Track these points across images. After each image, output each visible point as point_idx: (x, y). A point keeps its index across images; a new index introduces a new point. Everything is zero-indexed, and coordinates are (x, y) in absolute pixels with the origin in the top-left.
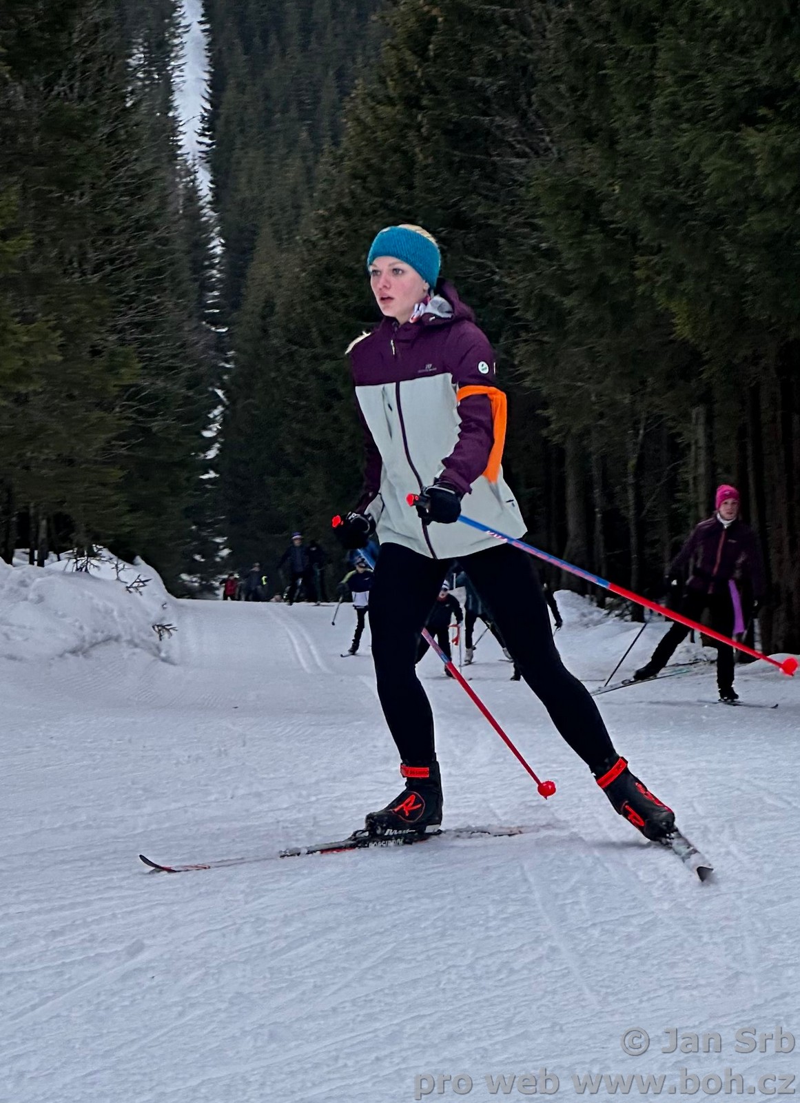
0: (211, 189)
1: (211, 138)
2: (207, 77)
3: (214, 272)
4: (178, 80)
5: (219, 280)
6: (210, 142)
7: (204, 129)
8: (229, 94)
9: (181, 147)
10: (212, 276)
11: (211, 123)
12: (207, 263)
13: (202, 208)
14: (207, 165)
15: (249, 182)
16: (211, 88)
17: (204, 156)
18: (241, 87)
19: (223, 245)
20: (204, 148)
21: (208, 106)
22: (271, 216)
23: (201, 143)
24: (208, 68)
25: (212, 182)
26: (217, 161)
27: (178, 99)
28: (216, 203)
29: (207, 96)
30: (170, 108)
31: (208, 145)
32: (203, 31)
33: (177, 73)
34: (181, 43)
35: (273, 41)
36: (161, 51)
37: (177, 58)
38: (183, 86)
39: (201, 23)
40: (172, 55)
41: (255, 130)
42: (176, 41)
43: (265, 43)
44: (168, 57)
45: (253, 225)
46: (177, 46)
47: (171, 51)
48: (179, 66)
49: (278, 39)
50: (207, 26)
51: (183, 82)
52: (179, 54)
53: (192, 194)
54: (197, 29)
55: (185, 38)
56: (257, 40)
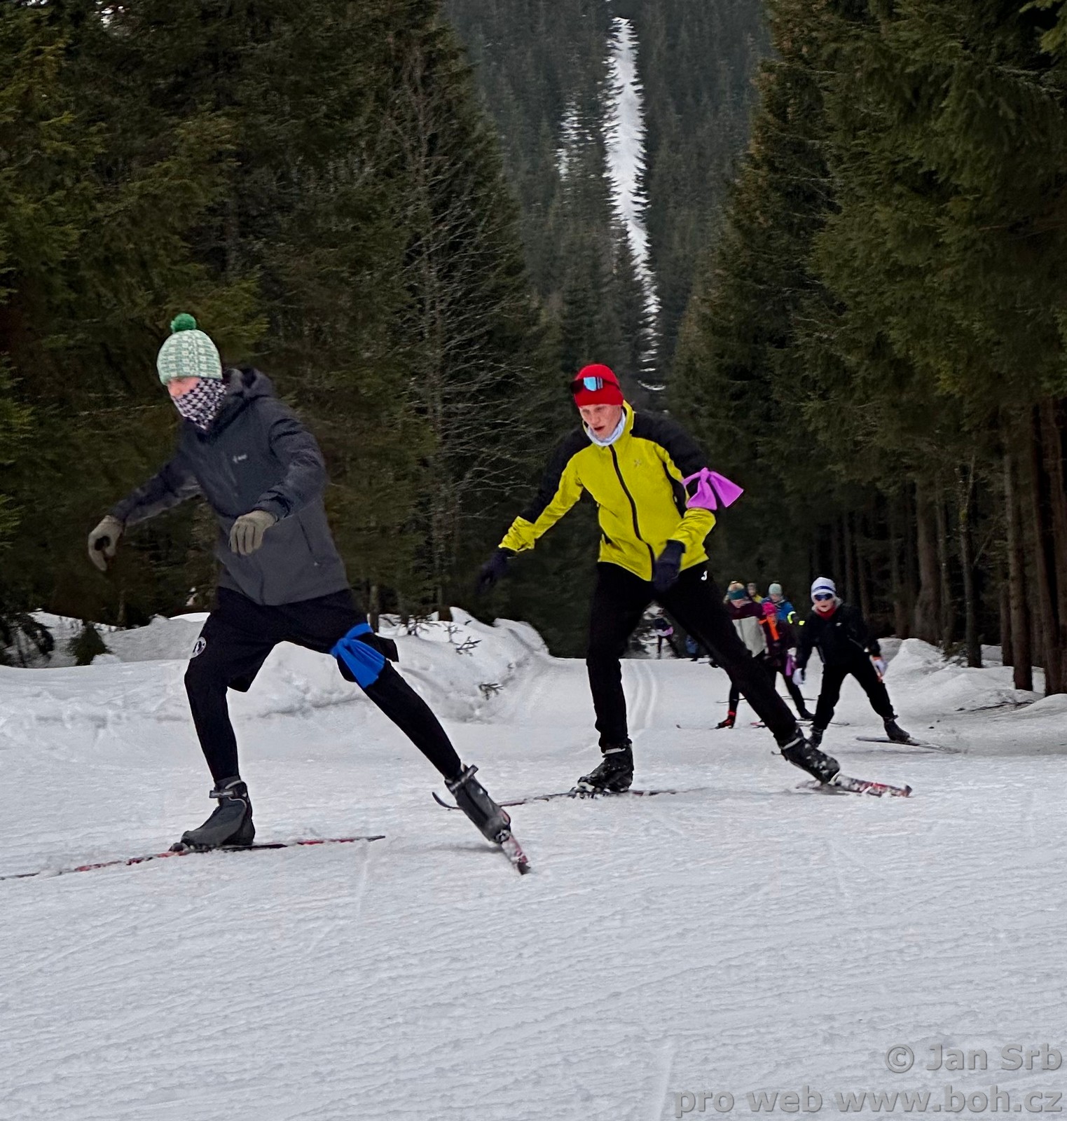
0: (647, 248)
1: (646, 197)
2: (640, 136)
3: (651, 331)
4: (612, 141)
5: (655, 338)
6: (645, 201)
7: (639, 189)
8: (663, 153)
9: (615, 207)
10: (647, 335)
11: (646, 182)
12: (641, 322)
13: (635, 267)
14: (643, 224)
15: (683, 239)
16: (645, 147)
17: (640, 215)
18: (675, 146)
19: (660, 304)
20: (640, 208)
21: (642, 166)
22: (702, 273)
23: (636, 203)
24: (643, 129)
25: (648, 241)
26: (652, 220)
27: (611, 160)
28: (652, 263)
29: (640, 156)
30: (604, 169)
31: (644, 205)
32: (637, 92)
33: (611, 134)
34: (614, 105)
35: (705, 99)
36: (594, 113)
37: (610, 119)
38: (617, 147)
39: (634, 84)
40: (606, 117)
41: (689, 188)
42: (609, 103)
43: (698, 101)
44: (601, 118)
45: (686, 283)
46: (610, 107)
47: (605, 113)
48: (612, 127)
49: (711, 97)
50: (640, 87)
51: (617, 143)
52: (613, 115)
53: (625, 254)
54: (630, 91)
55: (618, 100)
56: (689, 100)
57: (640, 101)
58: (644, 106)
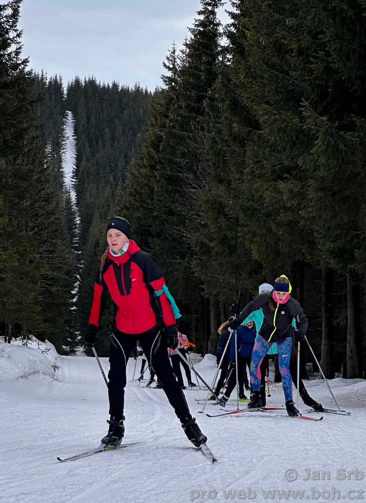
0: (76, 199)
1: (76, 179)
2: (75, 156)
3: (77, 230)
4: (64, 157)
5: (79, 234)
6: (76, 181)
7: (74, 176)
8: (84, 163)
9: (64, 182)
10: (75, 232)
11: (77, 173)
12: (74, 227)
13: (72, 206)
14: (75, 190)
15: (90, 196)
16: (76, 160)
17: (73, 186)
18: (88, 160)
19: (80, 220)
20: (73, 183)
21: (75, 167)
22: (98, 209)
23: (72, 181)
24: (76, 153)
25: (76, 196)
26: (78, 188)
27: (64, 164)
28: (77, 204)
29: (75, 163)
30: (61, 168)
32: (74, 139)
33: (64, 155)
34: (65, 143)
35: (100, 143)
36: (58, 146)
37: (64, 149)
38: (65, 159)
39: (73, 136)
40: (62, 148)
41: (93, 176)
42: (63, 143)
43: (97, 144)
44: (60, 148)
45: (92, 213)
47: (62, 146)
48: (64, 152)
49: (102, 142)
50: (75, 137)
52: (65, 147)
53: (69, 200)
54: (71, 138)
55: (67, 141)
56: (94, 143)
57: (75, 143)
58: (77, 145)
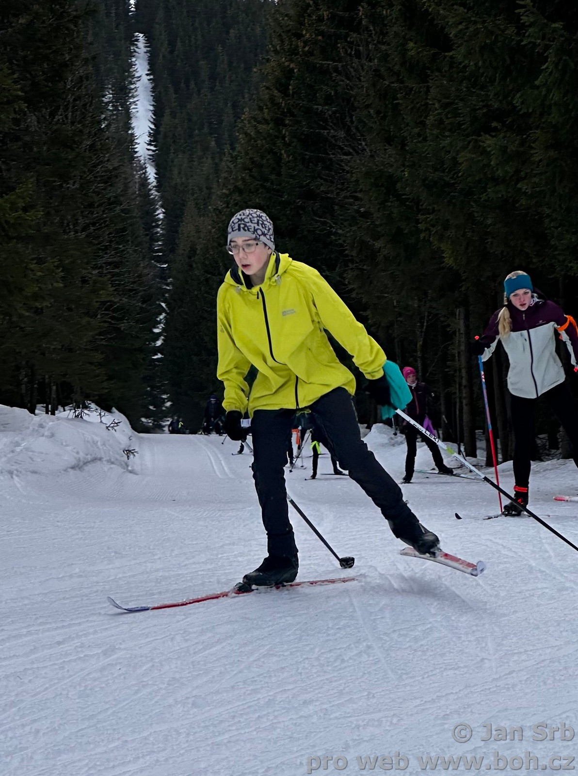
0: (156, 178)
1: (155, 147)
2: (152, 108)
3: (159, 230)
4: (134, 111)
5: (162, 235)
6: (154, 149)
7: (151, 141)
8: (166, 119)
9: (136, 152)
10: (157, 233)
11: (155, 137)
12: (154, 224)
13: (150, 190)
14: (153, 163)
15: (180, 173)
16: (155, 115)
17: (151, 157)
18: (173, 115)
19: (164, 213)
20: (151, 153)
21: (153, 127)
22: (193, 194)
23: (149, 150)
24: (153, 103)
25: (156, 174)
26: (158, 160)
27: (134, 123)
28: (159, 187)
29: (152, 120)
30: (130, 128)
31: (154, 151)
32: (149, 80)
33: (133, 106)
34: (135, 87)
35: (192, 85)
36: (124, 93)
37: (133, 97)
38: (138, 115)
39: (147, 75)
40: (130, 95)
41: (182, 141)
42: (132, 86)
43: (188, 86)
44: (128, 96)
45: (182, 200)
46: (133, 89)
47: (130, 93)
48: (134, 102)
49: (196, 84)
50: (152, 77)
51: (137, 112)
52: (135, 94)
53: (144, 180)
54: (145, 79)
55: (138, 84)
56: (182, 85)
57: (151, 86)
58: (154, 90)
